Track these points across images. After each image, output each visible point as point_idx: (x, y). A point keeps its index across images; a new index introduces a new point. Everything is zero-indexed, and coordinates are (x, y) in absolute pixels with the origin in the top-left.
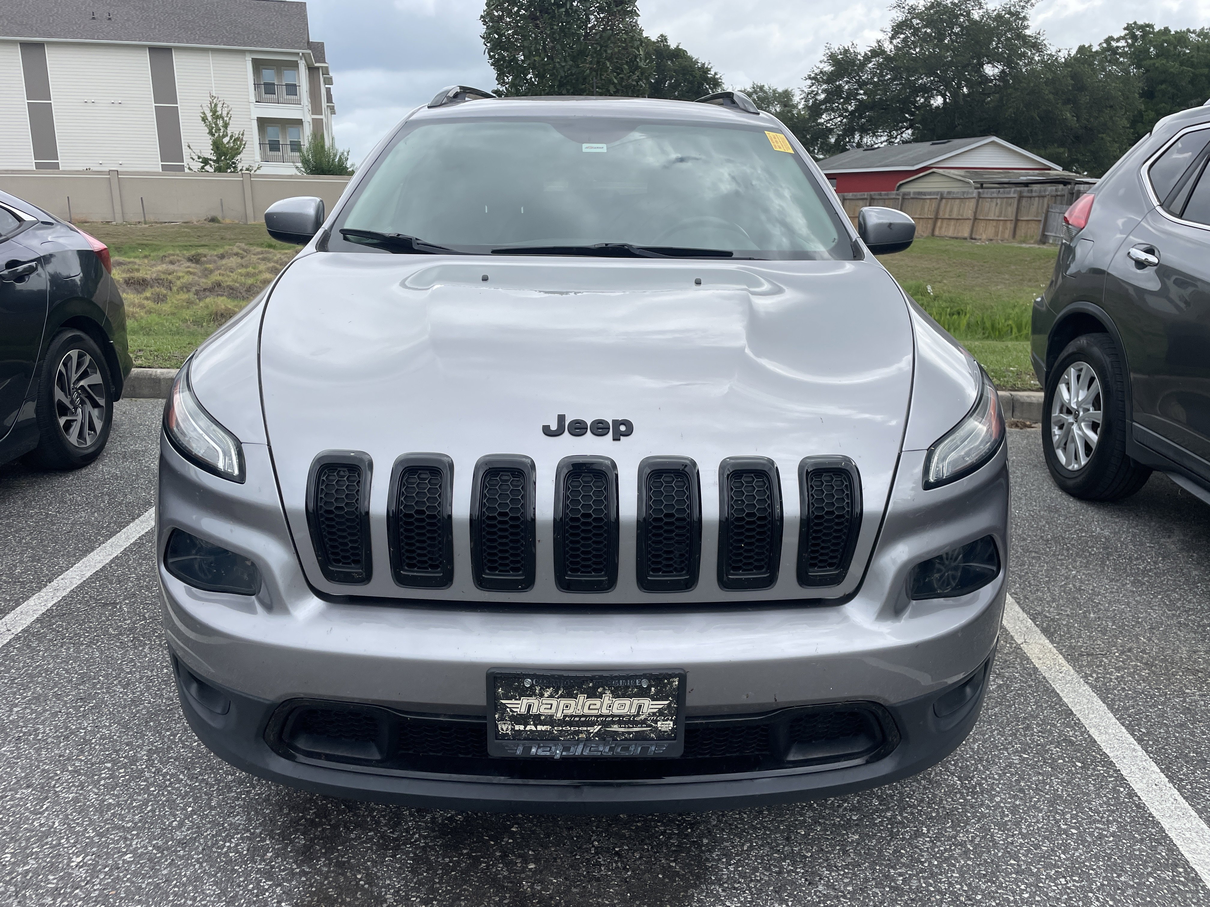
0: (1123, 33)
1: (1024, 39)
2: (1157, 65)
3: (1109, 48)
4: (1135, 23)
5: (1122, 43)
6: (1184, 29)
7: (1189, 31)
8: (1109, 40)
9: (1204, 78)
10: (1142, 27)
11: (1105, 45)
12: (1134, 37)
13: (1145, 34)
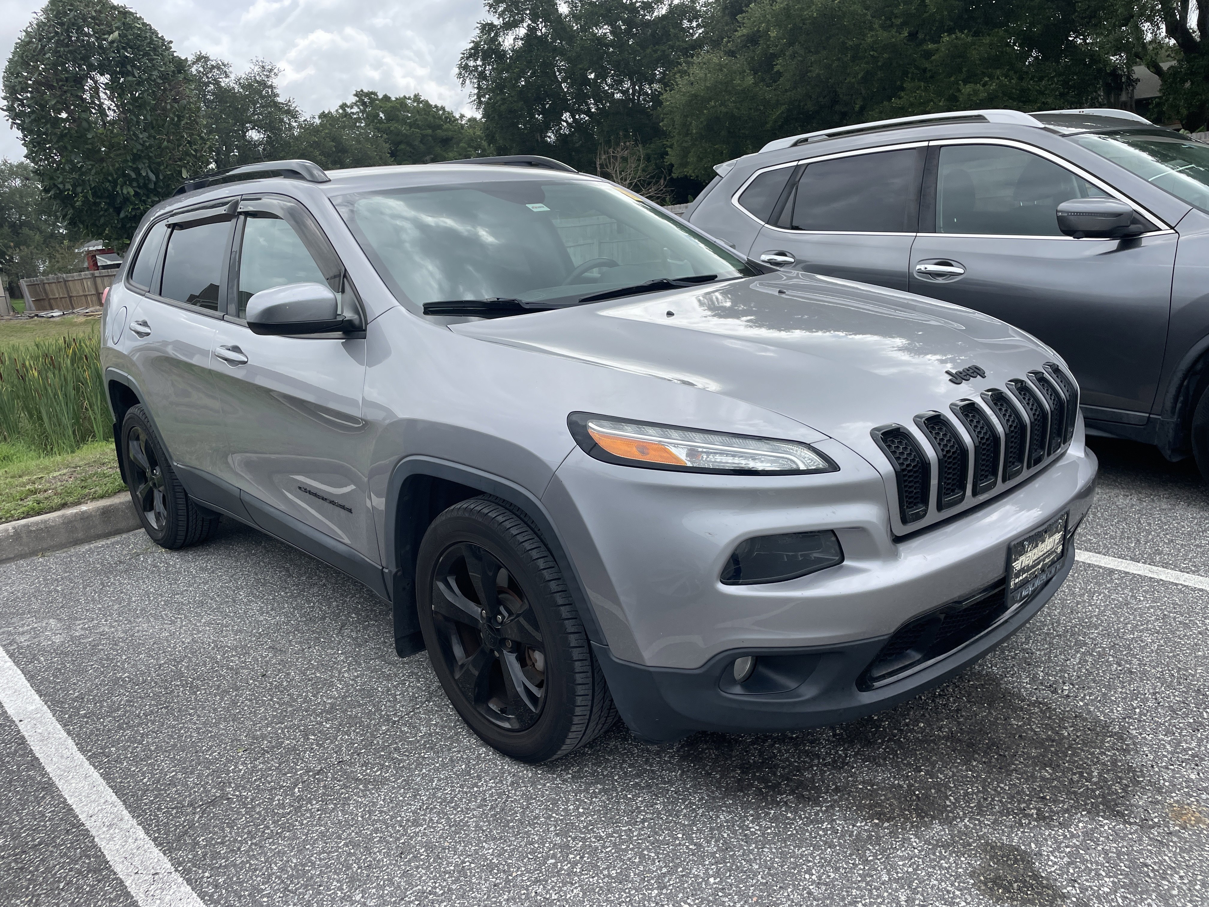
0: (355, 99)
1: (276, 105)
2: (392, 128)
3: (346, 115)
4: (362, 91)
5: (355, 110)
6: (402, 96)
7: (405, 97)
8: (343, 106)
9: (430, 138)
10: (369, 94)
11: (341, 111)
12: (364, 104)
13: (372, 101)
